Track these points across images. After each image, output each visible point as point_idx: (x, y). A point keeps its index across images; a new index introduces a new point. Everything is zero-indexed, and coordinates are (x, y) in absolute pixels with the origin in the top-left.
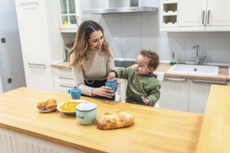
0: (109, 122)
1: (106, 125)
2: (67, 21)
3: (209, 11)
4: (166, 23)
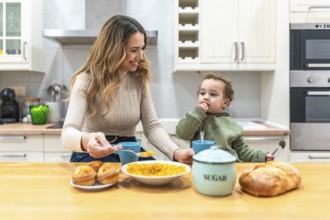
0: (278, 178)
1: (275, 186)
2: (1, 48)
3: (243, 44)
4: (183, 58)
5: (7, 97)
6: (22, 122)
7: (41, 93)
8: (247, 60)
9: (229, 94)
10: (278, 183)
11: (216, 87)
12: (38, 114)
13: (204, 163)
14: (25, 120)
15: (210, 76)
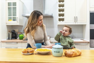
0: (74, 52)
1: (73, 54)
2: (11, 19)
3: (77, 17)
4: (60, 21)
5: (13, 32)
6: (17, 39)
7: (22, 31)
8: (78, 21)
9: (70, 31)
10: (74, 54)
11: (67, 29)
12: (21, 37)
13: (55, 48)
14: (18, 38)
15: (66, 26)
